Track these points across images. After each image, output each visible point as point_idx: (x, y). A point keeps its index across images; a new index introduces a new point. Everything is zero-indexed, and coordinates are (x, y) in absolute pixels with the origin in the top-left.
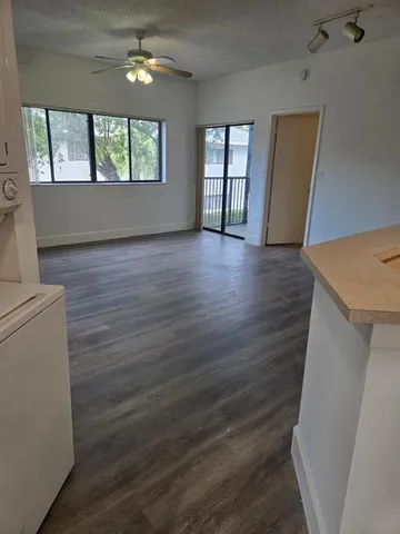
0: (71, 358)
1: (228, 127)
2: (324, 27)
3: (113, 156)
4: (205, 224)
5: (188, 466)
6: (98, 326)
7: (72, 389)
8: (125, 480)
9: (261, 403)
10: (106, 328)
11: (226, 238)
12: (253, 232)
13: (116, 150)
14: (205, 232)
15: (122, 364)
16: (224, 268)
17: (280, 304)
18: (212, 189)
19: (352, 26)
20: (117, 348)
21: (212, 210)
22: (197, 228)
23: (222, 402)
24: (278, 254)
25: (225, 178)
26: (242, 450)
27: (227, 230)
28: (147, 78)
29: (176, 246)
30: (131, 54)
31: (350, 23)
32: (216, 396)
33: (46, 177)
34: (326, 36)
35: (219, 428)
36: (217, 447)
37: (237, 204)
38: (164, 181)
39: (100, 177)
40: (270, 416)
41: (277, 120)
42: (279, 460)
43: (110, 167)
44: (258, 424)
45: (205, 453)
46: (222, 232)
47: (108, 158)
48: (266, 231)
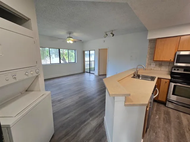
0: (52, 106)
1: (89, 51)
2: (107, 33)
3: (65, 57)
4: (86, 71)
5: (81, 129)
6: (60, 97)
7: (53, 114)
9: (97, 112)
10: (63, 97)
11: (91, 74)
12: (96, 73)
13: (66, 56)
14: (86, 73)
15: (67, 106)
16: (90, 81)
17: (102, 89)
18: (87, 63)
19: (112, 33)
20: (64, 103)
21: (87, 67)
22: (84, 72)
24: (101, 77)
25: (90, 61)
26: (94, 123)
27: (91, 72)
28: (71, 42)
29: (80, 76)
30: (68, 37)
31: (111, 33)
32: (88, 111)
33: (49, 63)
34: (107, 35)
35: (88, 119)
36: (88, 123)
37: (93, 66)
38: (76, 62)
39: (62, 62)
40: (100, 115)
41: (99, 50)
42: (101, 125)
43: (64, 59)
44: (97, 117)
45: (85, 125)
46: (90, 73)
47: (64, 58)
48: (99, 72)
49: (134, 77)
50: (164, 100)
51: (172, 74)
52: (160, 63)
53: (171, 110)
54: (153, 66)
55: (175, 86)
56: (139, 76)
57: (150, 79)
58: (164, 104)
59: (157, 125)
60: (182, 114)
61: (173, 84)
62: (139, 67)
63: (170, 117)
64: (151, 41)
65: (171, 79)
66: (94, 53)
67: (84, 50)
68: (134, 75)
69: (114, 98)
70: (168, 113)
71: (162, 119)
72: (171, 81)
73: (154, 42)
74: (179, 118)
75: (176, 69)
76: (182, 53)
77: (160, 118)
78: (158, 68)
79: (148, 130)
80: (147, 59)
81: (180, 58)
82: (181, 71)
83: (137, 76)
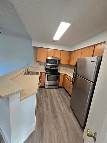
49: (25, 74)
50: (44, 85)
51: (46, 69)
52: (40, 63)
53: (47, 90)
54: (37, 65)
55: (48, 76)
56: (29, 73)
57: (36, 74)
58: (44, 87)
59: (42, 101)
60: (51, 89)
61: (47, 75)
62: (28, 66)
63: (47, 94)
64: (34, 47)
68: (25, 72)
70: (46, 92)
71: (44, 96)
72: (46, 74)
73: (36, 49)
74: (50, 92)
75: (47, 66)
77: (43, 96)
78: (39, 67)
80: (33, 60)
81: (49, 61)
82: (49, 68)
83: (27, 73)
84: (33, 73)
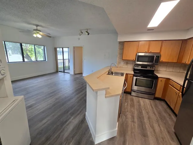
1: (63, 48)
2: (82, 31)
3: (29, 54)
4: (59, 70)
5: (64, 129)
6: (31, 102)
7: (29, 121)
8: (47, 139)
9: (78, 110)
10: (34, 102)
11: (65, 73)
12: (72, 72)
13: (30, 52)
14: (59, 72)
16: (65, 81)
17: (79, 87)
18: (60, 62)
19: (87, 32)
20: (38, 108)
21: (60, 66)
22: (57, 72)
23: (69, 112)
24: (78, 76)
25: (63, 59)
27: (65, 71)
28: (40, 36)
29: (52, 77)
30: (34, 30)
31: (86, 31)
34: (82, 33)
35: (70, 118)
36: (70, 122)
37: (67, 64)
38: (47, 60)
39: (26, 60)
40: (81, 112)
41: (74, 47)
42: (83, 120)
43: (28, 57)
44: (78, 114)
45: (68, 124)
46: (64, 72)
47: (27, 54)
48: (74, 71)
49: (109, 74)
50: (130, 91)
51: (134, 70)
52: (127, 62)
53: (134, 98)
54: (122, 64)
55: (136, 79)
56: (112, 73)
57: (120, 75)
58: (130, 93)
59: (126, 110)
60: (140, 98)
62: (112, 65)
63: (133, 103)
64: (120, 43)
65: (134, 74)
66: (67, 50)
67: (56, 47)
68: (109, 72)
69: (97, 93)
70: (132, 100)
71: (129, 105)
72: (134, 76)
73: (122, 44)
74: (139, 102)
75: (137, 66)
76: (140, 54)
77: (127, 105)
78: (125, 66)
79: (121, 114)
80: (118, 58)
81: (139, 58)
82: (140, 68)
83: (111, 73)
84: (117, 74)
